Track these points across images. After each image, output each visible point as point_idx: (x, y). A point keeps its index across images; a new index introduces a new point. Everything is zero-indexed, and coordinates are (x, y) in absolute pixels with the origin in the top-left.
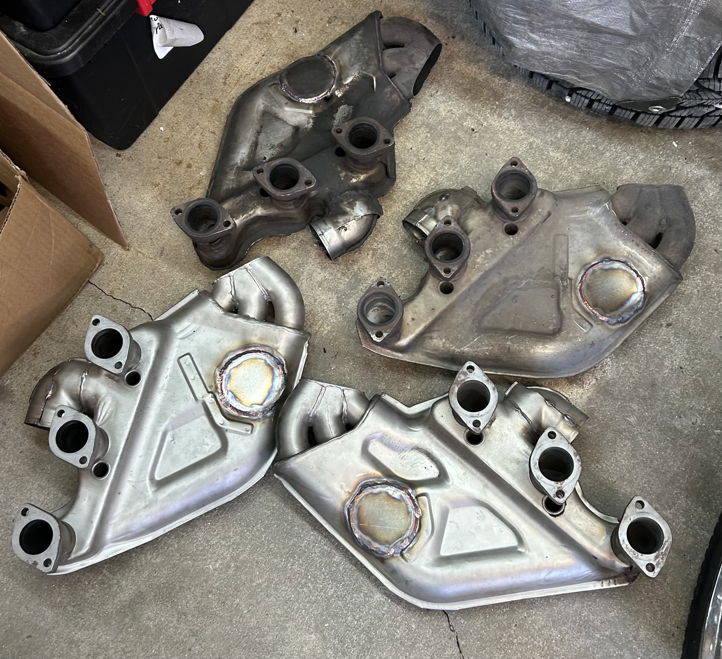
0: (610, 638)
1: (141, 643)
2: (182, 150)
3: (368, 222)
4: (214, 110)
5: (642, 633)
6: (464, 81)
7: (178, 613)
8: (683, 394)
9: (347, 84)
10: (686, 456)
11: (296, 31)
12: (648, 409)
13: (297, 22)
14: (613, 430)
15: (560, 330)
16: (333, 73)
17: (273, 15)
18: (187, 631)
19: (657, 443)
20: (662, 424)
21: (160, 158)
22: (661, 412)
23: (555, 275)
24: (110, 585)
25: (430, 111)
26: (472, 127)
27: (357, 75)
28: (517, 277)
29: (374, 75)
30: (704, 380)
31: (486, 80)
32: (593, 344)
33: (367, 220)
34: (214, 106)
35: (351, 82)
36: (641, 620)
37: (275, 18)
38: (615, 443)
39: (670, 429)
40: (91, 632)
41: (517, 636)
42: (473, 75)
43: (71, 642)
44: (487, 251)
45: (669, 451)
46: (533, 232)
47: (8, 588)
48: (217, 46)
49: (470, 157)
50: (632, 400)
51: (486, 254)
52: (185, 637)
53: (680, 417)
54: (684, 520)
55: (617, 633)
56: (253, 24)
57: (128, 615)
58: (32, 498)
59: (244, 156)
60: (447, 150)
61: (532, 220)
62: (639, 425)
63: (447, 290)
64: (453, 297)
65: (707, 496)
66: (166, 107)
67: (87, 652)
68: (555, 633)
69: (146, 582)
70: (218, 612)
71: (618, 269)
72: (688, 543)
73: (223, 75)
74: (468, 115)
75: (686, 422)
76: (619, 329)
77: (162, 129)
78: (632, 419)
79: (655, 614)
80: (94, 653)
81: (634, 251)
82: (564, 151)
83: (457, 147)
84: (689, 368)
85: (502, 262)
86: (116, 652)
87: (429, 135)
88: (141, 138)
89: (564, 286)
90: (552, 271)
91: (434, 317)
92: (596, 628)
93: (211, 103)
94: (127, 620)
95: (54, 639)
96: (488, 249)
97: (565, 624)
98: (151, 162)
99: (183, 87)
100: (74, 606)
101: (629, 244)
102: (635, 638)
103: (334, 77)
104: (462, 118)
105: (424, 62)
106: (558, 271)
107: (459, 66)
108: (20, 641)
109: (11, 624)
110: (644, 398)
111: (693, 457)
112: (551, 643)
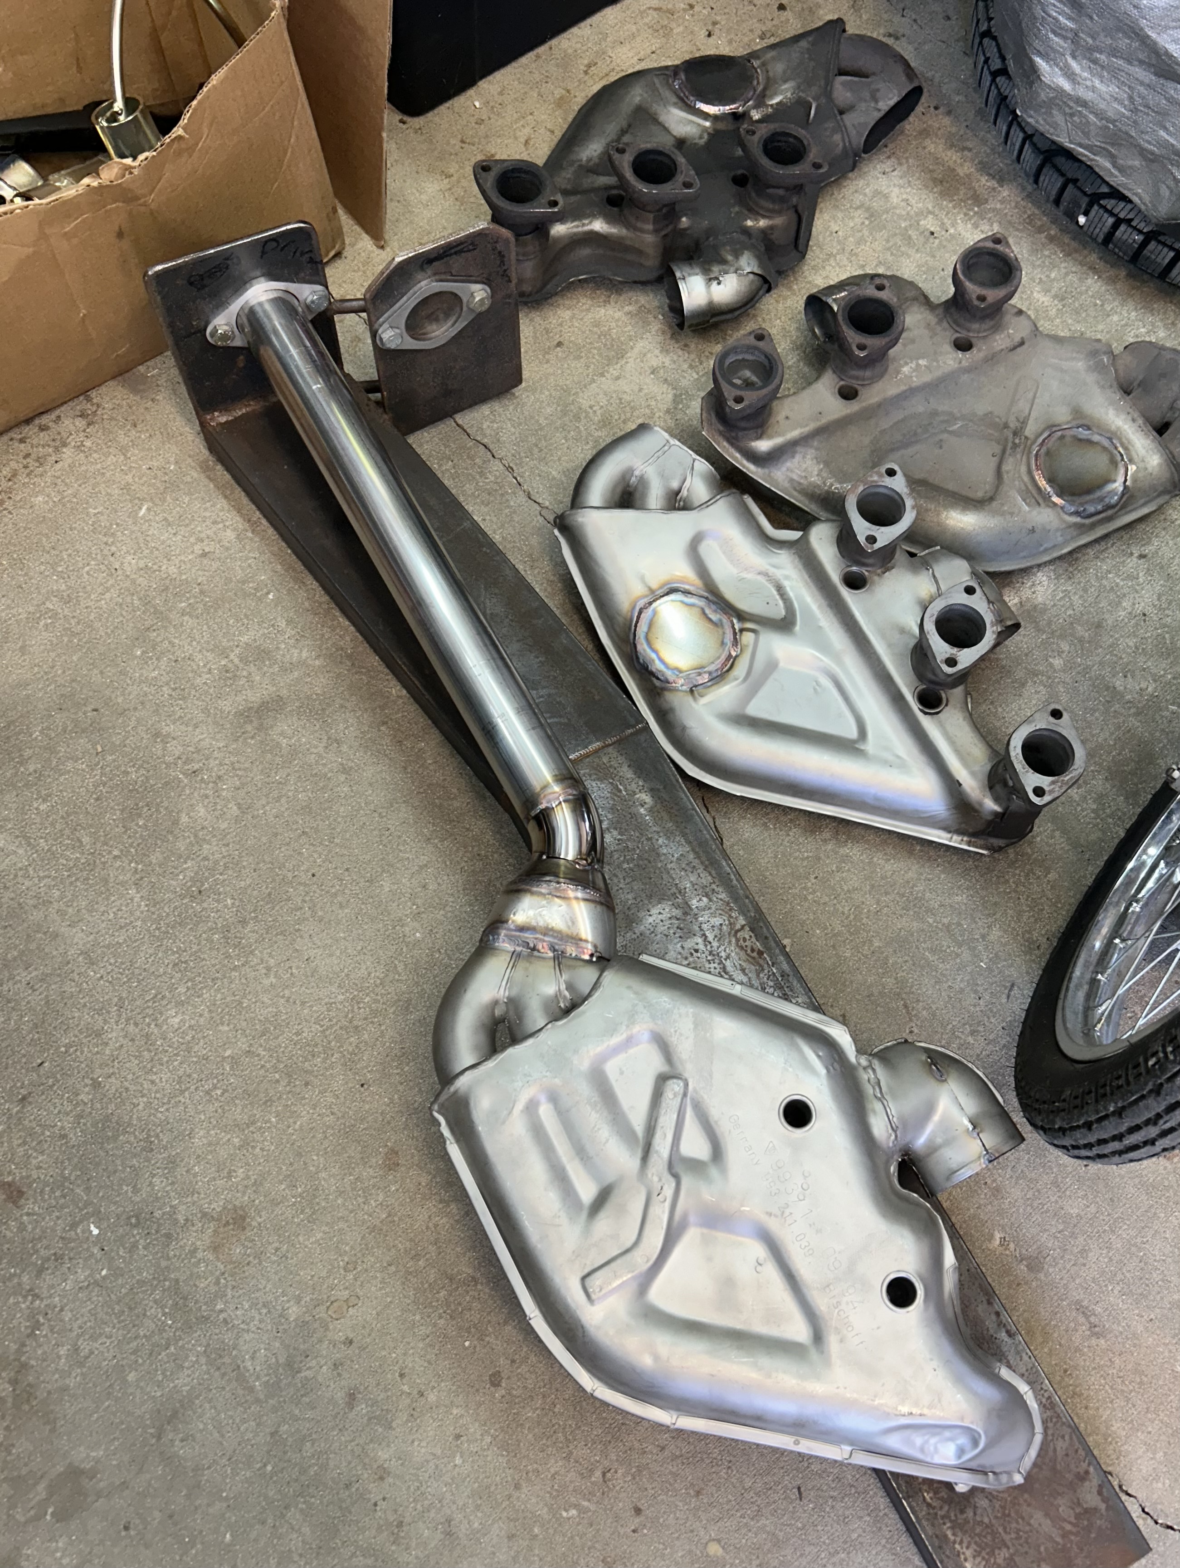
0: (948, 927)
1: (261, 763)
2: (499, 141)
3: (754, 287)
4: (560, 103)
5: (996, 933)
6: (935, 167)
7: (329, 738)
8: (1136, 647)
9: (772, 106)
10: (1120, 727)
11: (709, 35)
12: (1083, 654)
13: (715, 23)
14: (1026, 668)
15: (992, 499)
16: (755, 83)
17: (682, 6)
18: (334, 765)
19: (1083, 701)
20: (1097, 679)
21: (463, 142)
22: (1100, 663)
23: (1006, 426)
24: (235, 676)
25: (877, 193)
26: (932, 229)
27: (789, 95)
28: (951, 414)
29: (814, 99)
30: (1172, 638)
31: (969, 176)
32: (1033, 530)
33: (752, 281)
34: (562, 98)
35: (777, 104)
36: (998, 916)
37: (684, 10)
38: (1023, 685)
39: (1108, 688)
40: (190, 729)
41: (814, 892)
42: (951, 163)
43: (157, 735)
44: (921, 362)
45: (1097, 714)
46: (992, 359)
47: (79, 640)
48: (589, 21)
49: (918, 266)
50: (1062, 637)
51: (918, 365)
52: (331, 771)
53: (1125, 677)
54: (1094, 807)
55: (959, 924)
56: (650, 8)
57: (251, 721)
58: (150, 533)
59: (595, 154)
60: (888, 249)
61: (996, 341)
62: (1064, 671)
63: (848, 394)
64: (854, 407)
65: (1136, 785)
66: (490, 78)
67: (177, 753)
68: (870, 900)
69: (290, 685)
70: (388, 752)
71: (1097, 443)
72: (1093, 837)
73: (586, 62)
74: (930, 212)
75: (1130, 683)
76: (1075, 525)
77: (477, 104)
78: (1057, 662)
79: (1020, 914)
80: (187, 758)
81: (1126, 427)
82: (1055, 297)
83: (903, 249)
84: (1155, 618)
85: (937, 385)
86: (221, 764)
87: (867, 222)
88: (443, 109)
89: (1014, 443)
90: (1003, 420)
91: (818, 424)
92: (929, 910)
93: (559, 92)
94: (249, 728)
95: (133, 723)
96: (923, 358)
97: (886, 893)
98: (448, 143)
99: (524, 60)
100: (174, 690)
101: (1123, 417)
102: (983, 937)
103: (755, 91)
104: (921, 214)
105: (892, 103)
106: (1013, 424)
107: (934, 146)
108: (80, 714)
109: (73, 688)
110: (1081, 640)
111: (1129, 731)
112: (861, 913)
